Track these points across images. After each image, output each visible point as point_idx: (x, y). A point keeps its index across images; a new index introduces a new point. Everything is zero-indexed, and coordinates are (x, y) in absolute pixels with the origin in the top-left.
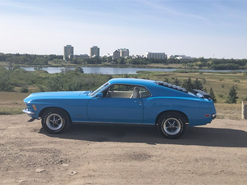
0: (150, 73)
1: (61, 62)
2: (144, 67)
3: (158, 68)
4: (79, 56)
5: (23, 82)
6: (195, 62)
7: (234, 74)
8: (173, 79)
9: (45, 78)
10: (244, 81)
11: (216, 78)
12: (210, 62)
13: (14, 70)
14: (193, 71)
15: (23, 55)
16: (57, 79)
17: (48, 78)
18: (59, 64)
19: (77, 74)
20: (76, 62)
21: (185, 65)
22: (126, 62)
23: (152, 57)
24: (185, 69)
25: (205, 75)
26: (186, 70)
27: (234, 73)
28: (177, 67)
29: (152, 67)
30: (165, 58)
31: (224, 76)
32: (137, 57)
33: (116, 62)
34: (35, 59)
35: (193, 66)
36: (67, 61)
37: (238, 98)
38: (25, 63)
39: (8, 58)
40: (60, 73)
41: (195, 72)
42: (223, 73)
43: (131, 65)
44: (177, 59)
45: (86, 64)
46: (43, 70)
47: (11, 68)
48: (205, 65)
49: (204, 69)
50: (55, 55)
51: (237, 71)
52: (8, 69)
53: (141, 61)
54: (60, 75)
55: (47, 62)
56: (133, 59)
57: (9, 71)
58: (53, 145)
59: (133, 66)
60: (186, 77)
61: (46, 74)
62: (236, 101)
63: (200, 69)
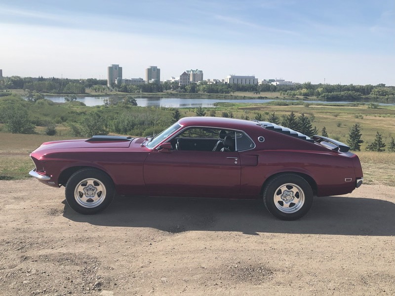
0: (234, 105)
2: (225, 98)
3: (244, 98)
4: (130, 81)
5: (48, 119)
6: (298, 89)
7: (355, 107)
8: (267, 114)
9: (81, 113)
10: (368, 117)
11: (328, 112)
12: (320, 90)
13: (35, 101)
14: (295, 102)
15: (49, 79)
16: (97, 115)
17: (84, 113)
18: (102, 92)
19: (127, 108)
20: (125, 90)
21: (284, 94)
22: (199, 90)
23: (236, 82)
24: (284, 100)
25: (313, 109)
26: (286, 101)
27: (354, 105)
28: (273, 97)
29: (236, 98)
30: (255, 83)
31: (341, 109)
33: (185, 89)
34: (67, 86)
35: (295, 95)
36: (113, 88)
37: (362, 142)
38: (52, 91)
39: (27, 84)
40: (103, 106)
41: (298, 104)
42: (339, 105)
43: (206, 93)
44: (272, 84)
45: (141, 92)
46: (77, 102)
47: (31, 99)
48: (312, 94)
49: (310, 100)
50: (96, 79)
51: (358, 102)
52: (27, 100)
53: (220, 88)
54: (103, 109)
55: (84, 90)
56: (209, 85)
57: (29, 102)
58: (84, 245)
59: (209, 96)
60: (286, 111)
61: (82, 107)
62: (360, 146)
63: (306, 99)
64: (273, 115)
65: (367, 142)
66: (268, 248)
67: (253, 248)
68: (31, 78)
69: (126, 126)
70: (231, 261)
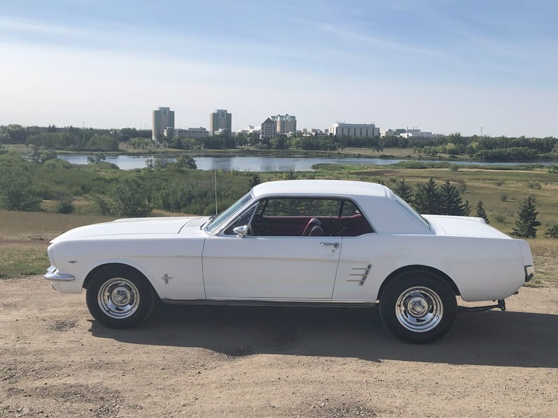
0: (343, 168)
1: (147, 144)
2: (329, 157)
3: (359, 156)
4: (186, 131)
5: (61, 189)
6: (441, 143)
7: (528, 172)
8: (394, 180)
9: (112, 180)
10: (549, 186)
11: (487, 179)
12: (474, 145)
13: (44, 161)
14: (437, 164)
15: (65, 129)
16: (136, 182)
17: (117, 180)
18: (143, 148)
19: (182, 172)
20: (179, 145)
21: (420, 152)
22: (290, 145)
23: (346, 133)
24: (419, 159)
25: (464, 173)
26: (422, 161)
27: (528, 169)
28: (402, 156)
29: (346, 156)
30: (375, 135)
31: (506, 174)
32: (314, 134)
33: (269, 143)
34: (91, 139)
35: (437, 153)
36: (161, 142)
37: (538, 224)
38: (69, 147)
39: (31, 136)
40: (145, 169)
41: (441, 167)
42: (503, 167)
43: (300, 150)
44: (401, 137)
45: (202, 148)
46: (107, 163)
47: (36, 158)
48: (463, 152)
49: (460, 160)
50: (134, 129)
51: (533, 164)
52: (30, 161)
53: (322, 142)
54: (145, 174)
55: (117, 145)
56: (306, 137)
57: (34, 164)
58: (102, 373)
59: (306, 153)
60: (423, 177)
61: (114, 170)
62: (536, 230)
63: (453, 158)
64: (403, 183)
65: (547, 225)
66: (371, 380)
67: (349, 379)
68: (37, 127)
69: (179, 200)
70: (315, 398)
